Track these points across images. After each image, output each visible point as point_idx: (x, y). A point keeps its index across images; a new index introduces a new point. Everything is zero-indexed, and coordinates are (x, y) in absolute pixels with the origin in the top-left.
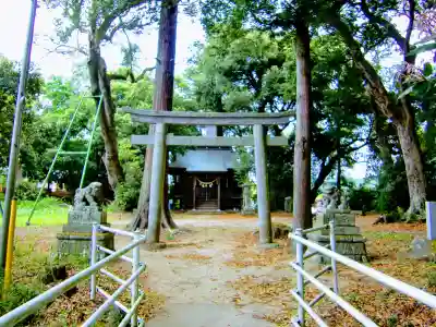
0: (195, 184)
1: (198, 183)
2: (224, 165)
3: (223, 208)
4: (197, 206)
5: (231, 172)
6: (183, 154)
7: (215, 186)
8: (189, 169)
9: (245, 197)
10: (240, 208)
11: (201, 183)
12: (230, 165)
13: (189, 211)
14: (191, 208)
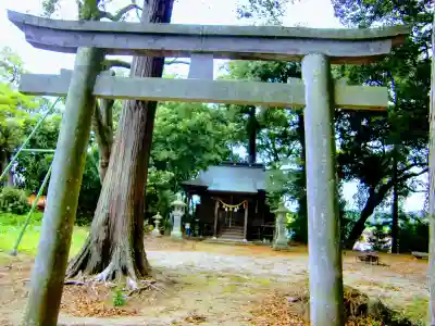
0: (218, 206)
1: (221, 205)
2: (255, 186)
3: (250, 237)
4: (218, 234)
5: (262, 193)
6: (205, 169)
7: (241, 210)
8: (211, 188)
9: (278, 226)
10: (271, 239)
11: (225, 205)
12: (261, 186)
13: (208, 239)
14: (212, 235)
